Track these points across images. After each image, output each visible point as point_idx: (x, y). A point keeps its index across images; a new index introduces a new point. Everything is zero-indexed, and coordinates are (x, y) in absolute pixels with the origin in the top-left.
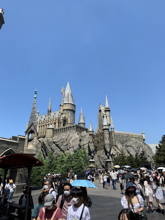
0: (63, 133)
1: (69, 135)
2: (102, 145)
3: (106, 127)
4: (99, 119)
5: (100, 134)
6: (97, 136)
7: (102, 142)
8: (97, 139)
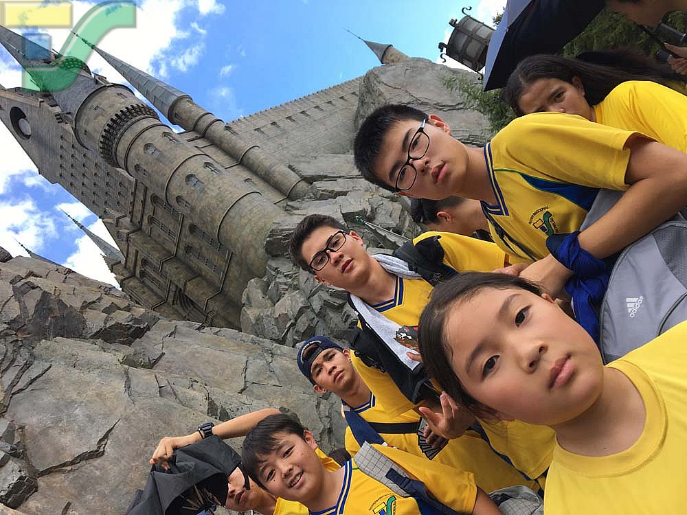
2: (217, 278)
3: (111, 106)
4: (60, 171)
5: (140, 229)
6: (143, 274)
7: (203, 266)
8: (156, 294)
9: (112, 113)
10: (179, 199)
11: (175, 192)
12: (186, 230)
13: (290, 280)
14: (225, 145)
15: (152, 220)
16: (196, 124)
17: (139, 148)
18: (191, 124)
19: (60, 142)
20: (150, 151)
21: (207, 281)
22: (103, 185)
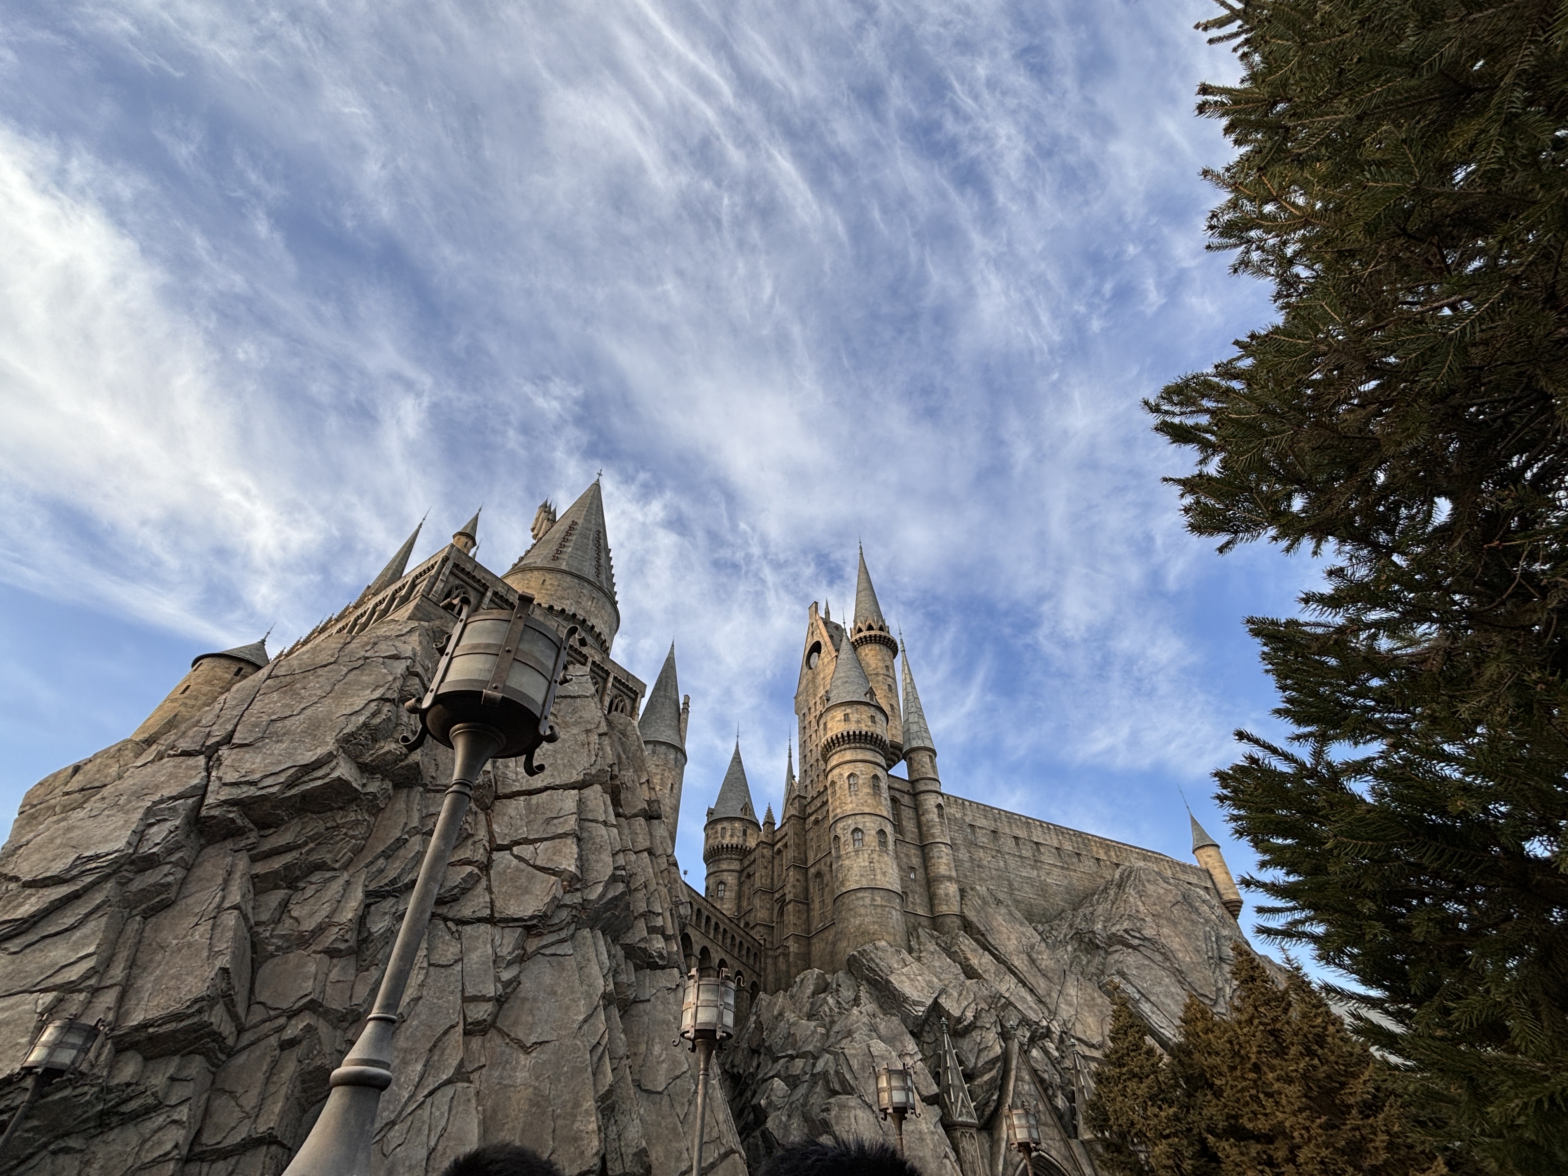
2: (817, 924)
3: (859, 722)
4: (805, 710)
5: (805, 819)
6: (779, 852)
7: (817, 900)
8: (772, 879)
9: (852, 727)
10: (836, 837)
11: (840, 829)
13: (836, 1010)
14: (923, 819)
15: (817, 822)
17: (846, 771)
21: (808, 917)
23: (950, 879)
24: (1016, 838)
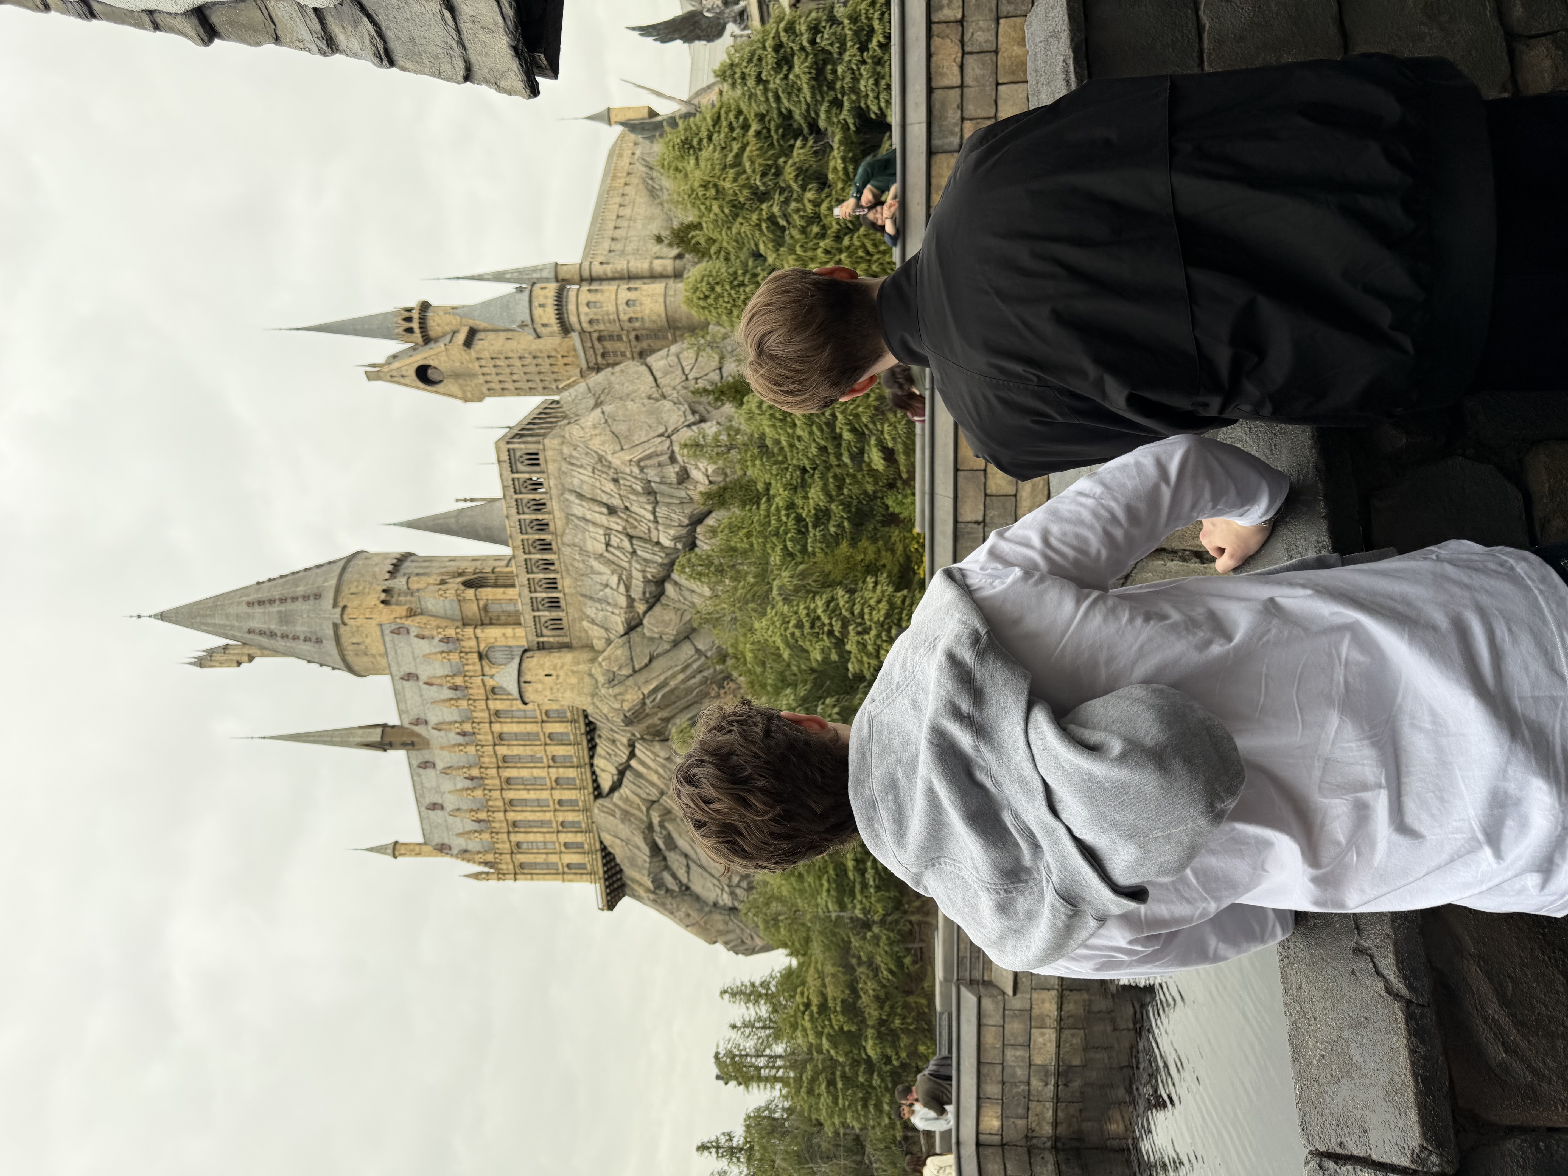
0: (566, 550)
1: (580, 496)
3: (546, 297)
4: (487, 387)
9: (551, 302)
10: (630, 320)
11: (624, 317)
12: (634, 343)
14: (610, 275)
15: (603, 355)
16: (581, 276)
17: (584, 309)
18: (577, 278)
19: (477, 364)
20: (592, 305)
22: (532, 369)
23: (651, 263)
24: (616, 228)
